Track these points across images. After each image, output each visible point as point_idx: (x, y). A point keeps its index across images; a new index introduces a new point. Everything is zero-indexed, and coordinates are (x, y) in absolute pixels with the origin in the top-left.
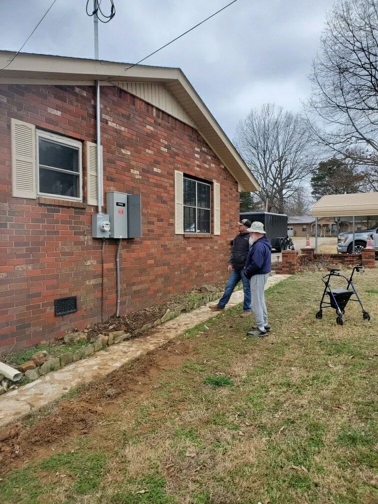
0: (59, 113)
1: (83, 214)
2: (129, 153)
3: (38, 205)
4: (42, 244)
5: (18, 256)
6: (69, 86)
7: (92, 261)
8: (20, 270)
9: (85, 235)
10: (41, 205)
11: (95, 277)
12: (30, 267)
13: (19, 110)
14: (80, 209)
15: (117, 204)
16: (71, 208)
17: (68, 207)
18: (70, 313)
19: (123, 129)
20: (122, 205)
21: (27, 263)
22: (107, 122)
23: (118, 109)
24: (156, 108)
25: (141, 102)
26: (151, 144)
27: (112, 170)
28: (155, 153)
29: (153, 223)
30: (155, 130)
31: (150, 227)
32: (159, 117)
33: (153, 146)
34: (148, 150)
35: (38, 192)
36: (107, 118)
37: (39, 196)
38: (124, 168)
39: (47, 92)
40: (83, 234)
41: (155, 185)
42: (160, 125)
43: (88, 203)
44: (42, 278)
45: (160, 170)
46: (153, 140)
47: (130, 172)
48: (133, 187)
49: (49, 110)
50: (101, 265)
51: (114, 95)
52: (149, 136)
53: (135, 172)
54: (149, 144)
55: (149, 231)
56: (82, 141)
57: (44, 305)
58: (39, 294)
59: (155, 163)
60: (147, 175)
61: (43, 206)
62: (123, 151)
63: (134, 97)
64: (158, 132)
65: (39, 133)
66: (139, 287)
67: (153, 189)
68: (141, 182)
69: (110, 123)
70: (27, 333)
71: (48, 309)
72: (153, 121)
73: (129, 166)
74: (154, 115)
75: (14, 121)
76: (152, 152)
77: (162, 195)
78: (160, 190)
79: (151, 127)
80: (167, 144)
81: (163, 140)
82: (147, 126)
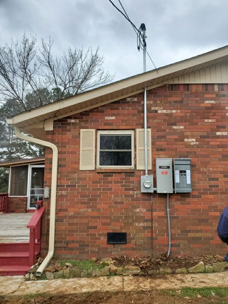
0: (113, 118)
1: (133, 176)
2: (182, 127)
3: (97, 174)
4: (100, 196)
5: (82, 203)
6: (122, 100)
7: (141, 209)
8: (82, 211)
9: (135, 191)
10: (99, 173)
11: (145, 221)
12: (90, 210)
13: (85, 124)
14: (131, 173)
15: (160, 167)
16: (122, 174)
17: (120, 173)
18: (121, 244)
19: (174, 111)
20: (166, 167)
21: (88, 207)
22: (156, 111)
23: (169, 99)
24: (219, 84)
25: (197, 86)
26: (211, 114)
27: (162, 143)
28: (218, 120)
29: (217, 179)
30: (218, 102)
31: (213, 183)
32: (222, 90)
33: (214, 115)
34: (207, 120)
35: (98, 166)
36: (157, 109)
37: (98, 168)
38: (176, 140)
39: (105, 109)
40: (133, 189)
41: (219, 146)
42: (224, 96)
43: (137, 169)
44: (98, 217)
45: (226, 133)
46: (214, 111)
47: (183, 141)
48: (187, 152)
49: (106, 118)
50: (151, 212)
51: (165, 90)
52: (207, 108)
53: (190, 140)
54: (209, 115)
55: (210, 186)
56: (134, 129)
57: (99, 235)
58: (95, 227)
59: (219, 128)
60: (207, 140)
61: (100, 174)
62: (175, 127)
63: (188, 85)
64: (222, 102)
65: (100, 133)
66: (199, 235)
67: (215, 150)
68: (198, 147)
69: (159, 112)
70: (86, 250)
71: (102, 238)
72: (214, 96)
73: (182, 137)
74: (215, 90)
75: (82, 130)
76: (214, 121)
78: (227, 149)
79: (211, 101)
82: (205, 101)
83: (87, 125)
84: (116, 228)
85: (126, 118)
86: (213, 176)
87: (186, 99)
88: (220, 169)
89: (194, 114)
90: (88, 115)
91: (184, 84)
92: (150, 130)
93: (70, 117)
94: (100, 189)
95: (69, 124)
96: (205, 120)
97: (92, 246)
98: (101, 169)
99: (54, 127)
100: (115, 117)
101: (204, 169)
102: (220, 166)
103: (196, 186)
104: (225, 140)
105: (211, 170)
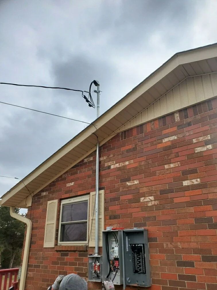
0: (72, 184)
1: (86, 256)
2: (136, 182)
3: (55, 252)
6: (81, 162)
10: (57, 251)
13: (52, 195)
14: (84, 252)
17: (75, 251)
19: (127, 163)
22: (109, 167)
23: (123, 149)
24: (180, 111)
25: (153, 123)
26: (173, 155)
27: (115, 208)
28: (183, 163)
29: (191, 264)
30: (181, 136)
31: (184, 271)
32: (186, 117)
33: (177, 156)
34: (167, 165)
35: (59, 242)
36: (110, 164)
37: (59, 245)
38: (130, 201)
39: (67, 176)
41: (190, 204)
42: (189, 124)
43: (90, 246)
45: (199, 180)
46: (176, 150)
47: (139, 201)
48: (144, 218)
49: (67, 185)
51: (119, 140)
52: (168, 148)
53: (147, 199)
54: (169, 158)
55: (180, 277)
56: (89, 194)
59: (186, 174)
60: (170, 195)
61: (59, 252)
62: (128, 184)
63: (141, 125)
64: (187, 134)
65: (63, 202)
67: (183, 211)
68: (157, 207)
69: (112, 167)
72: (175, 129)
73: (137, 195)
74: (176, 121)
76: (177, 164)
77: (208, 214)
78: (202, 208)
79: (171, 137)
80: (209, 138)
81: (200, 138)
82: (163, 140)
85: (83, 182)
86: (184, 257)
87: (140, 144)
88: (193, 245)
89: (150, 161)
90: (55, 185)
91: (137, 127)
93: (43, 191)
95: (42, 197)
96: (165, 166)
98: (61, 246)
100: (73, 182)
101: (169, 244)
102: (193, 239)
103: (158, 274)
104: (197, 192)
105: (180, 247)
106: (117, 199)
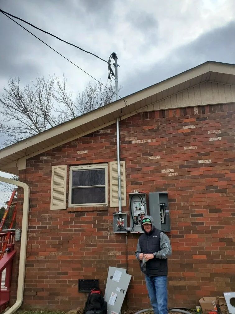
0: (86, 152)
1: (107, 214)
2: (158, 157)
3: (68, 213)
4: (71, 238)
5: (53, 246)
6: (95, 132)
7: (115, 252)
8: (53, 255)
9: (108, 231)
10: (70, 212)
12: (60, 254)
13: (57, 160)
14: (104, 211)
16: (95, 212)
17: (93, 211)
19: (149, 141)
21: (59, 250)
22: (130, 142)
23: (145, 128)
24: (199, 107)
25: (175, 111)
26: (192, 140)
27: (137, 176)
28: (199, 147)
29: (201, 215)
30: (199, 126)
31: (196, 220)
32: (204, 112)
33: (195, 141)
34: (186, 147)
35: (70, 204)
36: (130, 139)
37: (70, 207)
38: (152, 172)
39: (77, 143)
40: (106, 230)
41: (202, 176)
42: (205, 119)
43: (111, 206)
44: (70, 262)
45: (210, 160)
46: (195, 136)
47: (160, 172)
48: (165, 185)
49: (79, 152)
50: (126, 256)
51: (140, 119)
52: (188, 134)
53: (168, 171)
54: (188, 142)
55: (193, 224)
56: (107, 163)
57: (70, 282)
58: (66, 273)
59: (201, 156)
60: (187, 169)
61: (72, 213)
62: (150, 158)
63: (164, 110)
64: (204, 126)
65: (73, 168)
66: (181, 283)
67: (198, 181)
68: (177, 178)
69: (133, 142)
70: (56, 299)
71: (73, 286)
72: (194, 120)
73: (158, 168)
74: (195, 114)
75: (53, 167)
76: (194, 147)
77: (215, 184)
78: (211, 180)
79: (190, 126)
80: (220, 132)
81: (213, 131)
82: (184, 127)
83: (59, 161)
84: (88, 274)
85: (99, 151)
86: (196, 211)
87: (162, 126)
88: (204, 204)
89: (172, 142)
90: (61, 151)
91: (160, 111)
92: (124, 162)
93: (42, 155)
94: (71, 231)
95: (42, 162)
97: (62, 295)
98: (72, 208)
99: (27, 166)
100: (87, 151)
101: (186, 203)
102: (204, 199)
103: (177, 223)
104: (209, 168)
105: (194, 205)
106: (139, 169)
